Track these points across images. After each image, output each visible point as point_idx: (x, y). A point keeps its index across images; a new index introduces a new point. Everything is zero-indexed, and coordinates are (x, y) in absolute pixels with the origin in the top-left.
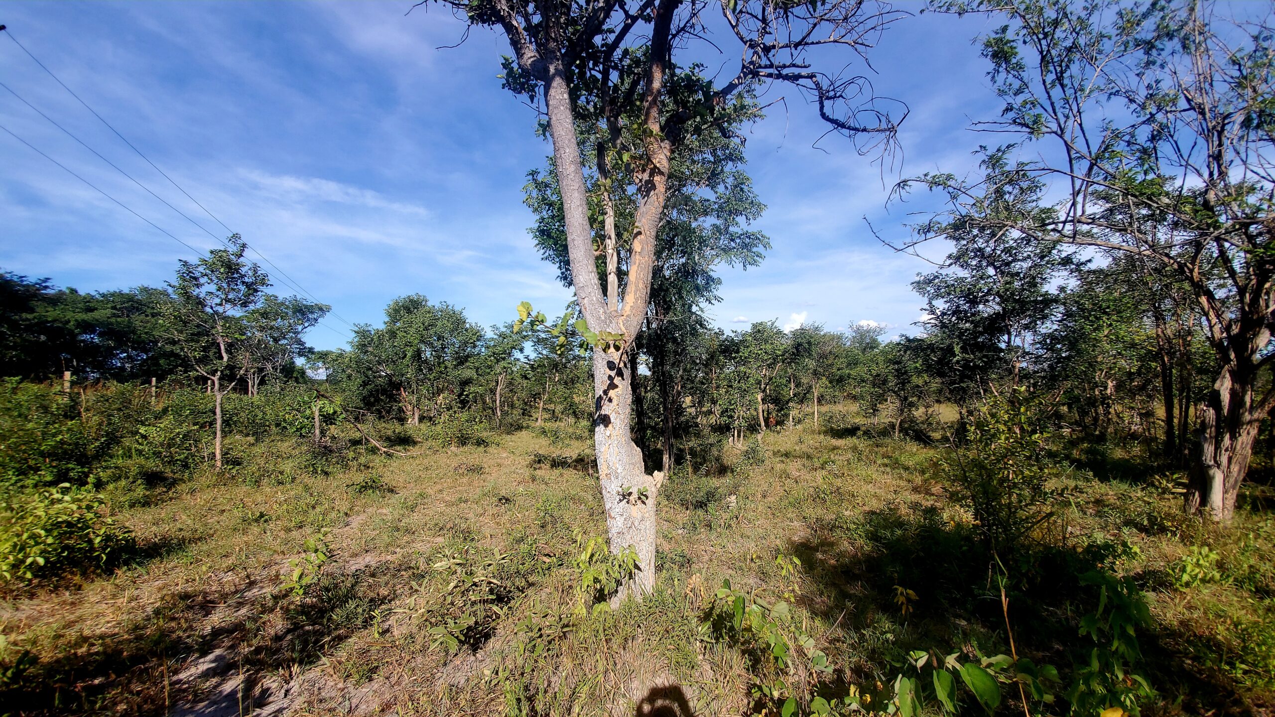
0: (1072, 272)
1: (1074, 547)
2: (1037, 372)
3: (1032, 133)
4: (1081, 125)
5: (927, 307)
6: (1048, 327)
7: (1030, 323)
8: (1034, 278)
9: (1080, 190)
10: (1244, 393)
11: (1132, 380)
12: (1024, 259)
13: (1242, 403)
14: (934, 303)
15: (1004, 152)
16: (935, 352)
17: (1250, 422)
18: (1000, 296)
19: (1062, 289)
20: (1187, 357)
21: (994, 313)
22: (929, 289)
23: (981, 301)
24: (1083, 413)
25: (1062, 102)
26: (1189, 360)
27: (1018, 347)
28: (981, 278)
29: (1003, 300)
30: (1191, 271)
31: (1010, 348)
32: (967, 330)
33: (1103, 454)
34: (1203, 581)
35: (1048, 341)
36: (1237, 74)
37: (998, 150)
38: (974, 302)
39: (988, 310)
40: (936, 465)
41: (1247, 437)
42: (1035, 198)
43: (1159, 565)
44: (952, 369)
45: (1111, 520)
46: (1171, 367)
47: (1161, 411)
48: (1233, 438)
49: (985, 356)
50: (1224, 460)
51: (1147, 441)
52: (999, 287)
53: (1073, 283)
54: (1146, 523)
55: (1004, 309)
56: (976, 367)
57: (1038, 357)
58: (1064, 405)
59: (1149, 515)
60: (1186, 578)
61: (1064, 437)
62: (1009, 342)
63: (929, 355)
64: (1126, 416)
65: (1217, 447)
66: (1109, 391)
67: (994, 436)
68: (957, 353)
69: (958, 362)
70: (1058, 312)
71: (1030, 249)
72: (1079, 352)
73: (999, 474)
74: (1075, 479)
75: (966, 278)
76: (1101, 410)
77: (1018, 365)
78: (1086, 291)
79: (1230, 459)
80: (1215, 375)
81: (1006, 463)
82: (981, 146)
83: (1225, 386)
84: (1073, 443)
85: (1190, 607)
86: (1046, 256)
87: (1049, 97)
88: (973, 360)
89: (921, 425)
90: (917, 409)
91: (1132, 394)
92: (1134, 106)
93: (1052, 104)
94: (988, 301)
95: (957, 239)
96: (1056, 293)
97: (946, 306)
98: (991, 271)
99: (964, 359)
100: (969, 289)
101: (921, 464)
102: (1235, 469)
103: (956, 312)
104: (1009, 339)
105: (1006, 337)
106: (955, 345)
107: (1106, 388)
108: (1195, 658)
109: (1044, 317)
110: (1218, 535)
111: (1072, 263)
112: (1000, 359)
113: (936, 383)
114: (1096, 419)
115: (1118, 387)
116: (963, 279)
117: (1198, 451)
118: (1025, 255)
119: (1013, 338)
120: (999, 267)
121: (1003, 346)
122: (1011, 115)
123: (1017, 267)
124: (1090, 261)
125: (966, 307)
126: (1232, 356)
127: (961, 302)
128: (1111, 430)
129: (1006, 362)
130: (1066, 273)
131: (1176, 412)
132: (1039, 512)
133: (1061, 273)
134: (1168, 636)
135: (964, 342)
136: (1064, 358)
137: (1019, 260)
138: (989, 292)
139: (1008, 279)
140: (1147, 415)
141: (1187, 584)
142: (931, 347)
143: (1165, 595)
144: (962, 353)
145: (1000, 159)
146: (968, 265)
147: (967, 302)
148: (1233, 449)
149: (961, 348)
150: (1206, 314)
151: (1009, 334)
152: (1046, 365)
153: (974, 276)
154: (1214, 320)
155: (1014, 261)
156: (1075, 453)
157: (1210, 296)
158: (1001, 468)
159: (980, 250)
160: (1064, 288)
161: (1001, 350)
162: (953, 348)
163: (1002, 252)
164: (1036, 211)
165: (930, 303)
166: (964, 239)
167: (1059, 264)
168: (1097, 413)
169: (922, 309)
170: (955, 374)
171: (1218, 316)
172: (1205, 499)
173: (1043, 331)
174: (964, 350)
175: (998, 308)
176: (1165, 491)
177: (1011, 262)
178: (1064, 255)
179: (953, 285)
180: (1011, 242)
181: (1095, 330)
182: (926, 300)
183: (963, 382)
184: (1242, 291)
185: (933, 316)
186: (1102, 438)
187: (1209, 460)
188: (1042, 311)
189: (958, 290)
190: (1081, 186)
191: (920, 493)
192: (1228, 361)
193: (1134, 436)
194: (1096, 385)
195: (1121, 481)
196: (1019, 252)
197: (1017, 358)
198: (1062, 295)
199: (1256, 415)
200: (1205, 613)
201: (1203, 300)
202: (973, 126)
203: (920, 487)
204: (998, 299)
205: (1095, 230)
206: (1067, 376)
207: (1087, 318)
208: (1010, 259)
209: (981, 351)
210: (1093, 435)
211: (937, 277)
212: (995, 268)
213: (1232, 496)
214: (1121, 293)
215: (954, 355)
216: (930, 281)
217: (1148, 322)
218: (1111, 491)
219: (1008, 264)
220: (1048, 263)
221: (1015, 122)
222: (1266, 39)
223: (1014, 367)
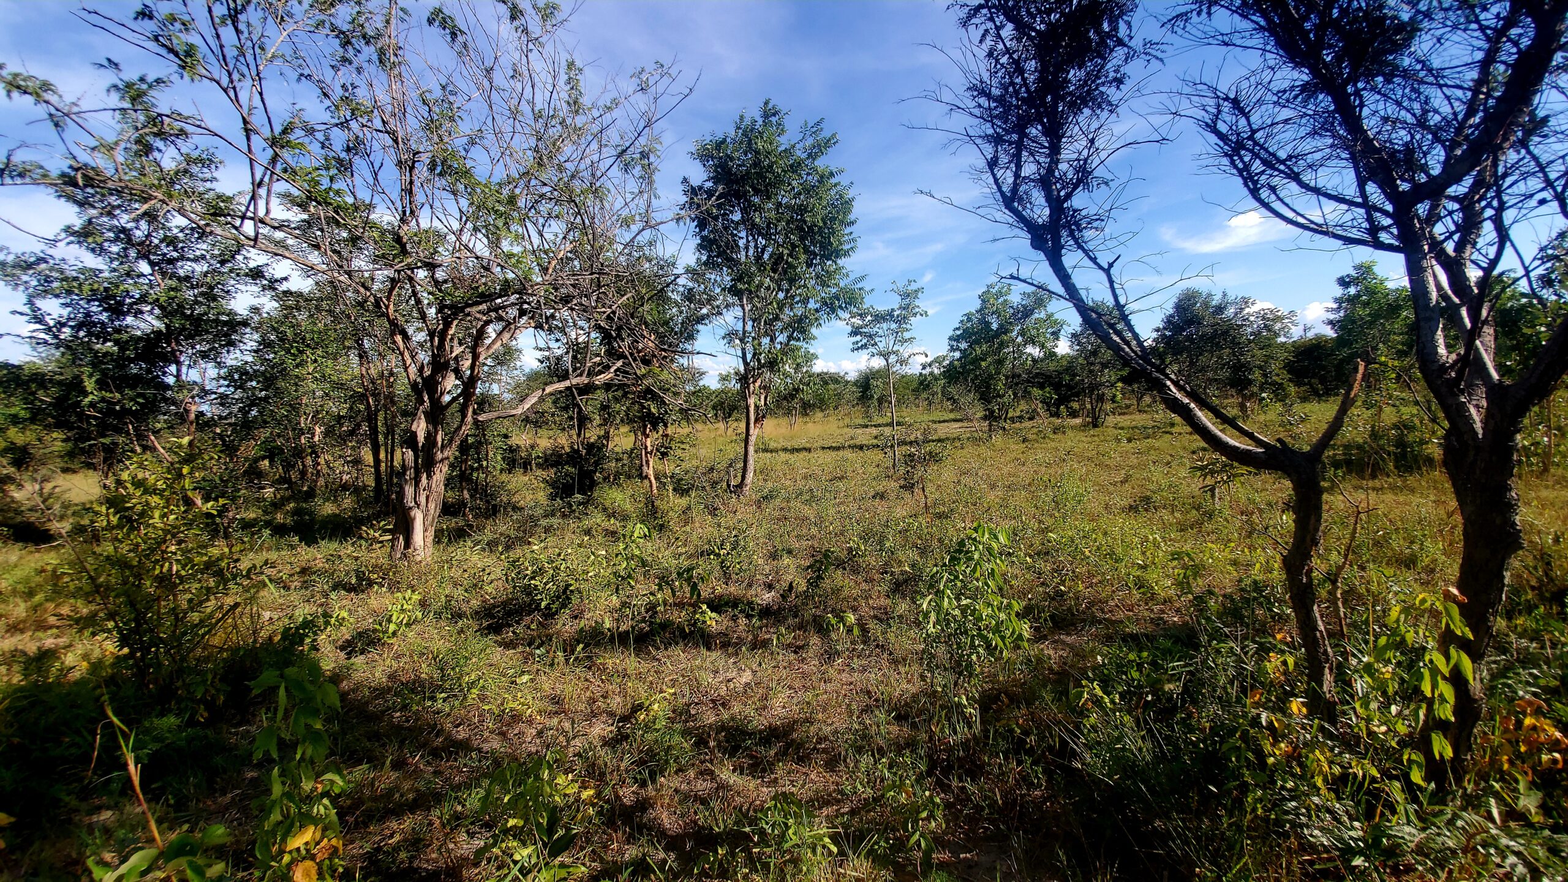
0: (264, 288)
1: (270, 638)
2: (226, 418)
3: (184, 68)
4: (261, 94)
5: (26, 309)
6: (233, 358)
7: (210, 350)
8: (211, 288)
9: (262, 180)
10: (436, 432)
11: (341, 425)
12: (196, 260)
13: (435, 443)
14: (40, 303)
15: (150, 86)
16: (46, 388)
17: (442, 460)
18: (161, 307)
19: (255, 310)
20: (391, 398)
21: (153, 332)
22: (25, 278)
23: (128, 312)
24: (288, 466)
25: (236, 53)
26: (393, 403)
27: (195, 383)
28: (128, 274)
29: (166, 312)
30: (387, 307)
31: (181, 385)
32: (106, 354)
33: (311, 513)
34: (408, 625)
35: (236, 376)
36: (426, 115)
37: (142, 79)
38: (117, 311)
39: (142, 325)
40: (56, 576)
41: (441, 473)
42: (208, 176)
43: (369, 623)
44: (82, 416)
45: (318, 587)
46: (377, 411)
47: (367, 456)
48: (429, 477)
49: (140, 395)
50: (423, 500)
51: (357, 490)
52: (159, 291)
53: (269, 305)
54: (354, 581)
55: (168, 326)
56: (125, 412)
57: (223, 397)
58: (263, 458)
59: (357, 571)
60: (392, 627)
61: (265, 500)
62: (178, 376)
63: (34, 393)
64: (338, 465)
65: (417, 485)
66: (316, 439)
67: (142, 514)
68: (89, 389)
69: (92, 405)
70: (250, 340)
71: (204, 246)
72: (279, 393)
73: (154, 569)
74: (278, 549)
75: (101, 271)
76: (309, 461)
77: (193, 408)
78: (286, 317)
79: (427, 498)
80: (412, 415)
81: (164, 552)
82: (109, 60)
83: (421, 428)
84: (277, 505)
85: (398, 657)
86: (228, 261)
87: (218, 36)
88: (119, 402)
89: (28, 514)
90: (20, 486)
91: (343, 439)
92: (328, 103)
93: (222, 46)
94: (142, 312)
95: (82, 204)
96: (246, 313)
97: (65, 312)
98: (144, 267)
99: (103, 400)
100: (106, 289)
101: (26, 580)
102: (432, 506)
103: (86, 323)
104: (179, 370)
105: (173, 368)
106: (86, 379)
107: (313, 435)
108: (404, 707)
109: (231, 344)
110: (420, 575)
111: (263, 277)
112: (166, 400)
113: (56, 441)
114: (303, 473)
115: (326, 434)
116: (96, 272)
117: (401, 494)
118: (198, 253)
119: (184, 369)
120: (157, 264)
121: (171, 380)
122: (149, 26)
123: (184, 268)
124: (286, 279)
125: (104, 317)
126: (426, 398)
127: (94, 309)
128: (321, 482)
129: (174, 403)
130: (256, 289)
131: (382, 456)
132: (221, 607)
133: (249, 288)
134: (377, 698)
135: (104, 373)
136: (260, 399)
137: (188, 259)
138: (143, 299)
139: (173, 283)
140: (357, 462)
141: (394, 633)
142: (39, 379)
143: (373, 654)
144: (100, 389)
145: (144, 93)
146: (102, 250)
147: (105, 310)
148: (429, 487)
149: (97, 382)
150: (402, 354)
151: (178, 363)
152: (235, 409)
153: (115, 270)
154: (409, 361)
155: (182, 258)
156: (279, 517)
157: (406, 337)
158: (157, 561)
159: (124, 230)
160: (257, 309)
161: (168, 387)
162: (82, 381)
163: (161, 241)
164: (211, 194)
165: (30, 303)
166: (94, 207)
167: (247, 275)
168: (304, 466)
169: (14, 312)
170: (89, 423)
171: (413, 357)
172: (408, 544)
173: (229, 362)
174: (102, 385)
175: (159, 325)
176: (375, 540)
177: (177, 260)
178: (252, 265)
179: (76, 279)
180: (175, 231)
181: (297, 366)
182: (24, 299)
183: (104, 436)
184: (431, 334)
185: (38, 326)
186: (310, 495)
187: (409, 501)
188: (226, 335)
189: (86, 288)
190: (264, 175)
191: (22, 631)
192: (422, 402)
193: (345, 487)
194: (302, 432)
195: (330, 539)
196: (190, 248)
197: (193, 397)
198: (256, 318)
199: (446, 454)
200: (411, 656)
201: (399, 338)
202: (84, 14)
203: (24, 621)
204: (157, 311)
205: (290, 241)
206: (265, 422)
207: (288, 351)
208: (175, 254)
209: (133, 387)
210: (300, 491)
211: (43, 260)
212: (152, 264)
213: (431, 533)
214: (326, 325)
215: (86, 394)
216: (29, 266)
217: (355, 360)
218: (317, 555)
219: (172, 261)
220: (231, 271)
221: (156, 39)
222: (451, 93)
223: (187, 411)
